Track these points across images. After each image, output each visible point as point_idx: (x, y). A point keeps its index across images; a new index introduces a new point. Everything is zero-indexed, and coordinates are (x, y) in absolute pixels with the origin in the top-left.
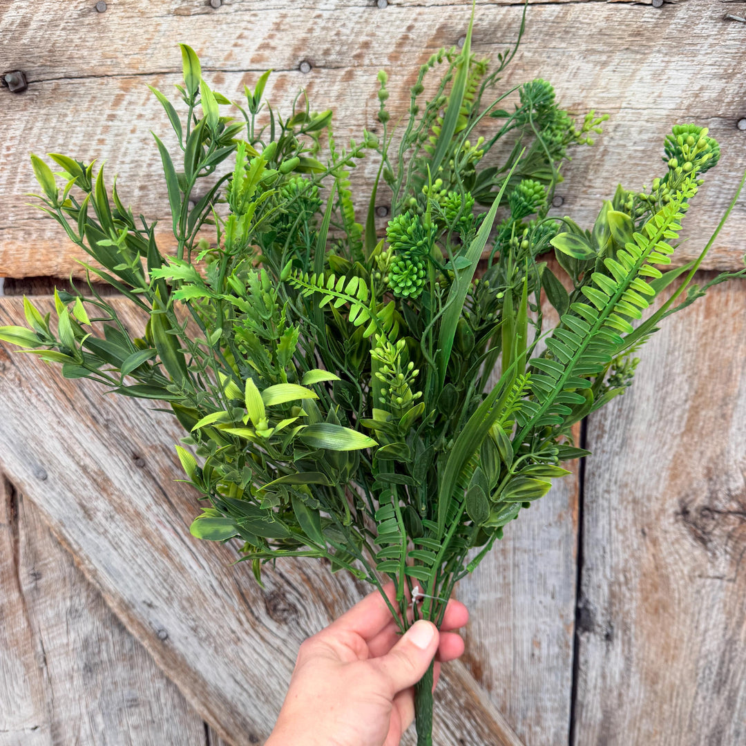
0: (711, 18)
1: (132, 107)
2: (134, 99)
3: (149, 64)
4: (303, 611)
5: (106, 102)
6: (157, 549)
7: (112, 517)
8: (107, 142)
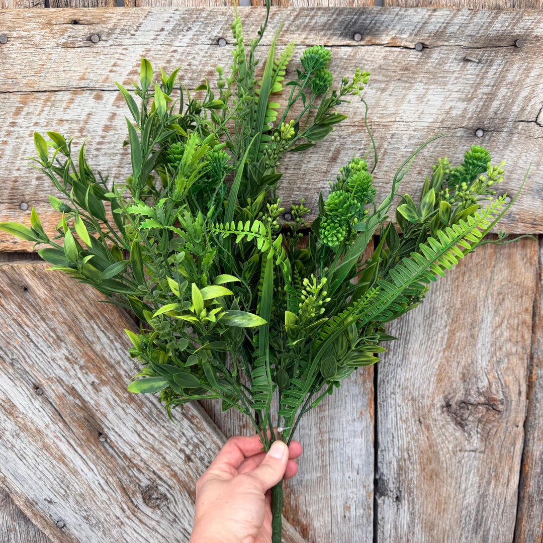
0: (455, 59)
1: (30, 117)
2: (31, 110)
3: (42, 84)
4: (172, 499)
5: (8, 112)
6: (55, 458)
7: (18, 435)
8: (9, 143)
